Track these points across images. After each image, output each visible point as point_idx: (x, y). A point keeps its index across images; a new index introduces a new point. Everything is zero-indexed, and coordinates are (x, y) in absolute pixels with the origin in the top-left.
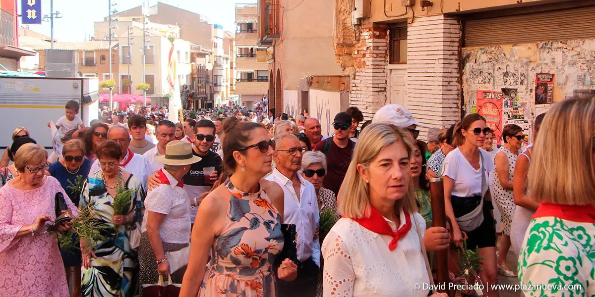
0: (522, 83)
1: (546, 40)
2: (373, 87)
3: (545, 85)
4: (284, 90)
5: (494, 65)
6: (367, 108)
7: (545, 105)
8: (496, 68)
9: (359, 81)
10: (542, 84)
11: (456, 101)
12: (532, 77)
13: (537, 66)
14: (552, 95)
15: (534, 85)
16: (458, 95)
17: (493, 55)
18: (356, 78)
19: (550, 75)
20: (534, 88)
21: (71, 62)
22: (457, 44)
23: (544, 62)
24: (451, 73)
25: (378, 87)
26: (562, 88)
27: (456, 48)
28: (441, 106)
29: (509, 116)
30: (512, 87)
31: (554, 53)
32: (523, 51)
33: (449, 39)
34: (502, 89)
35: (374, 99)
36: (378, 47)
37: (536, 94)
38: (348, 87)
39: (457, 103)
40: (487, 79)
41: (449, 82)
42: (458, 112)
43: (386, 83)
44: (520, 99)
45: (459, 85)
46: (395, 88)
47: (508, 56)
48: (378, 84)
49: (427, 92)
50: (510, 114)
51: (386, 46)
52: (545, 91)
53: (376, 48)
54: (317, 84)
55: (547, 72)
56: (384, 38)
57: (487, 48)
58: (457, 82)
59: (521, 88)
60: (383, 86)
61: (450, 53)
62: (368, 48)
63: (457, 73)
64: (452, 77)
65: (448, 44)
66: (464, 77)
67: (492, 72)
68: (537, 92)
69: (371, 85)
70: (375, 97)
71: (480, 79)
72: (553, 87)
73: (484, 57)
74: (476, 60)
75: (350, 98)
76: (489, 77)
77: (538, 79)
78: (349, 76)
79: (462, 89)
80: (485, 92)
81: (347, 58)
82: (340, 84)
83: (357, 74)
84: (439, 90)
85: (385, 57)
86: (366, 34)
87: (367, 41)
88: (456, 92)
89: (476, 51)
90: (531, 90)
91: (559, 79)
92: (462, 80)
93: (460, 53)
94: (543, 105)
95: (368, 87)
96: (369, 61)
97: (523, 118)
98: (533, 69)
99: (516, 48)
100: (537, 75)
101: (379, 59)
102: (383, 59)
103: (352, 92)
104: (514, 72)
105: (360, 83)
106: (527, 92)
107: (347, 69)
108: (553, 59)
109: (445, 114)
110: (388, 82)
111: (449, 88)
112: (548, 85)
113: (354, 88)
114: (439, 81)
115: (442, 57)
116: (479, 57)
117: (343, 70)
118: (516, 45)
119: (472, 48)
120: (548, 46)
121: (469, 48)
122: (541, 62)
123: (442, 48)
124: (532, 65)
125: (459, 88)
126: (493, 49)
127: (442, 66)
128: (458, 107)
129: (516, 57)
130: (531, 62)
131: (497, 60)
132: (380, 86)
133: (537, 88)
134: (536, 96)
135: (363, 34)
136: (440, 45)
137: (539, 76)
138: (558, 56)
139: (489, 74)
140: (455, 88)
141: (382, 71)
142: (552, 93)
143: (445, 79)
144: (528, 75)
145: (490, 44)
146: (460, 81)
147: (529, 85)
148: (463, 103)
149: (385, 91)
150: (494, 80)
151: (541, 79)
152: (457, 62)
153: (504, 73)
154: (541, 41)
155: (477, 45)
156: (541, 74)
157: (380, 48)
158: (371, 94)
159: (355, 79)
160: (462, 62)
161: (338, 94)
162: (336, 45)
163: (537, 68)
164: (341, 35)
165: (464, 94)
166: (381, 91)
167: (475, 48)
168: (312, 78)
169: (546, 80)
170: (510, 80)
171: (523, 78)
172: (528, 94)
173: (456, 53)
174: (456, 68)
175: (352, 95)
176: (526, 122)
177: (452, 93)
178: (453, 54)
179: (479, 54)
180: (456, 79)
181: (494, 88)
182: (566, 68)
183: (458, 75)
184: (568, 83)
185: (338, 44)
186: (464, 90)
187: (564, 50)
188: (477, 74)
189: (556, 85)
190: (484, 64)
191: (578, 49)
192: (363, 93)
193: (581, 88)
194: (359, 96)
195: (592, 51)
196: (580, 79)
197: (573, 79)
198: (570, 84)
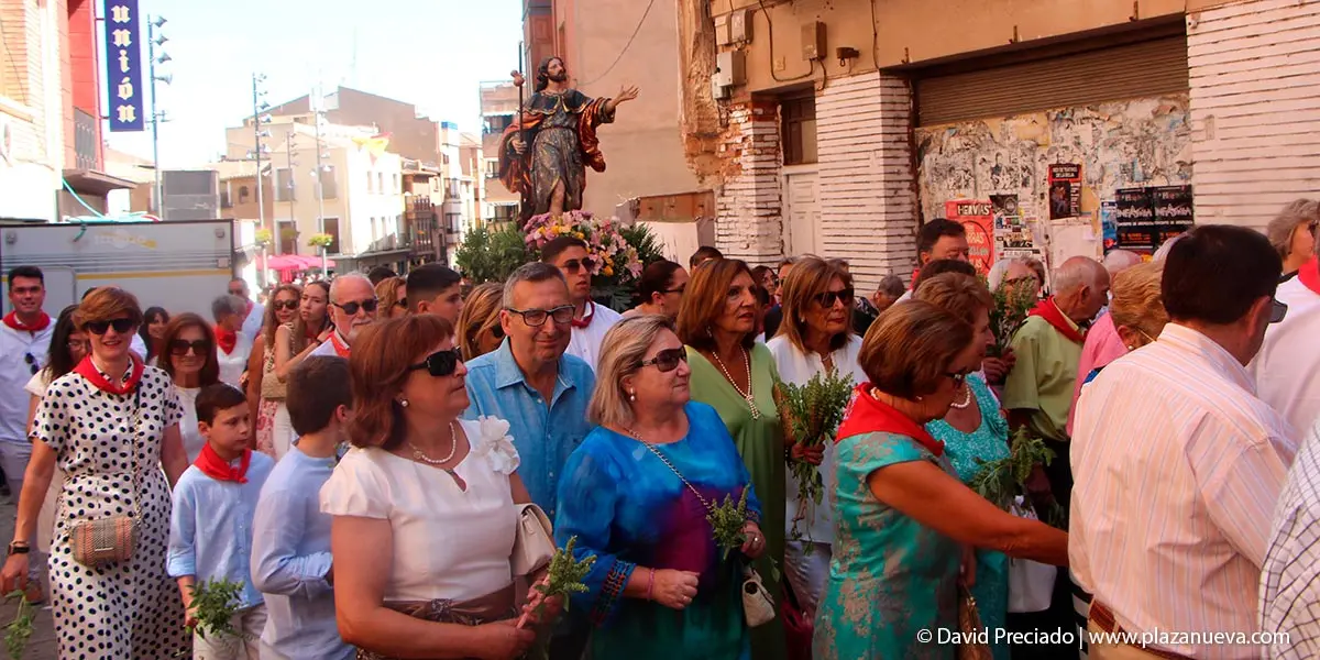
0: (1025, 184)
1: (1061, 106)
2: (758, 209)
3: (1066, 185)
5: (974, 156)
6: (748, 246)
7: (1069, 219)
8: (978, 159)
9: (731, 200)
10: (1060, 184)
11: (909, 224)
12: (1042, 171)
13: (1050, 152)
14: (1078, 202)
15: (1047, 186)
16: (912, 212)
17: (971, 137)
18: (726, 193)
19: (1073, 166)
20: (1047, 192)
21: (209, 192)
22: (906, 122)
23: (1064, 144)
24: (898, 173)
25: (767, 208)
26: (1095, 188)
27: (905, 130)
28: (884, 233)
29: (1005, 243)
30: (1008, 192)
31: (1077, 128)
32: (1022, 127)
33: (892, 114)
34: (991, 197)
35: (759, 229)
36: (763, 135)
37: (1051, 200)
38: (712, 212)
39: (911, 228)
40: (963, 180)
41: (896, 190)
43: (780, 199)
44: (1023, 211)
45: (914, 194)
46: (796, 207)
47: (998, 138)
48: (766, 202)
49: (857, 210)
50: (1008, 240)
51: (777, 134)
52: (1067, 195)
53: (759, 138)
54: (649, 212)
55: (1067, 161)
56: (772, 119)
57: (959, 126)
58: (909, 189)
59: (1024, 193)
60: (776, 205)
61: (894, 138)
62: (744, 139)
63: (909, 173)
64: (900, 181)
65: (891, 122)
66: (922, 181)
67: (970, 167)
69: (754, 205)
70: (762, 226)
71: (951, 181)
72: (1080, 187)
73: (956, 143)
74: (941, 149)
75: (716, 231)
76: (967, 176)
77: (1053, 175)
78: (711, 191)
79: (920, 201)
80: (961, 205)
81: (706, 159)
82: (695, 206)
83: (727, 187)
84: (877, 205)
85: (776, 154)
86: (739, 115)
87: (742, 126)
88: (909, 208)
89: (940, 132)
90: (1042, 194)
91: (1091, 172)
92: (918, 186)
93: (912, 139)
94: (1065, 219)
95: (749, 209)
96: (748, 161)
97: (1031, 246)
98: (1043, 157)
99: (1011, 123)
100: (1051, 167)
101: (764, 157)
102: (773, 157)
103: (720, 220)
104: (1011, 165)
105: (734, 203)
106: (1035, 199)
107: (707, 179)
108: (1077, 137)
109: (892, 248)
110: (784, 198)
111: (897, 200)
112: (1072, 185)
113: (723, 213)
114: (878, 189)
115: (881, 146)
116: (948, 143)
117: (700, 182)
118: (1010, 118)
119: (932, 128)
120: (1067, 117)
121: (926, 129)
122: (1056, 144)
123: (880, 130)
124: (1044, 151)
125: (914, 199)
126: (970, 126)
127: (882, 161)
129: (1013, 139)
130: (1038, 145)
131: (978, 147)
132: (770, 205)
133: (1051, 190)
134: (1052, 206)
135: (736, 114)
136: (877, 126)
137: (1055, 170)
138: (1085, 132)
139: (966, 172)
140: (907, 200)
141: (771, 178)
142: (1080, 198)
143: (890, 185)
144: (1034, 168)
145: (965, 118)
146: (915, 187)
147: (1038, 187)
149: (779, 214)
150: (975, 182)
151: (1058, 175)
152: (908, 154)
153: (992, 169)
154: (1054, 108)
155: (943, 123)
156: (1058, 165)
157: (766, 138)
158: (755, 220)
159: (723, 195)
160: (917, 153)
161: (695, 224)
162: (685, 137)
163: (1050, 156)
164: (693, 118)
165: (923, 210)
166: (772, 215)
167: (938, 127)
168: (639, 202)
169: (1067, 175)
170: (1005, 179)
171: (1026, 174)
172: (1037, 203)
173: (905, 137)
174: (907, 165)
175: (720, 226)
176: (1037, 252)
177: (902, 208)
178: (900, 141)
179: (945, 138)
180: (908, 184)
181: (977, 195)
182: (1100, 152)
183: (911, 177)
184: (1105, 178)
185: (689, 135)
186: (924, 204)
187: (1095, 122)
188: (944, 172)
189: (1084, 183)
190: (956, 155)
191: (1119, 119)
192: (740, 219)
193: (1127, 185)
194: (732, 225)
195: (1142, 121)
196: (1124, 170)
197: (1114, 171)
198: (1109, 180)
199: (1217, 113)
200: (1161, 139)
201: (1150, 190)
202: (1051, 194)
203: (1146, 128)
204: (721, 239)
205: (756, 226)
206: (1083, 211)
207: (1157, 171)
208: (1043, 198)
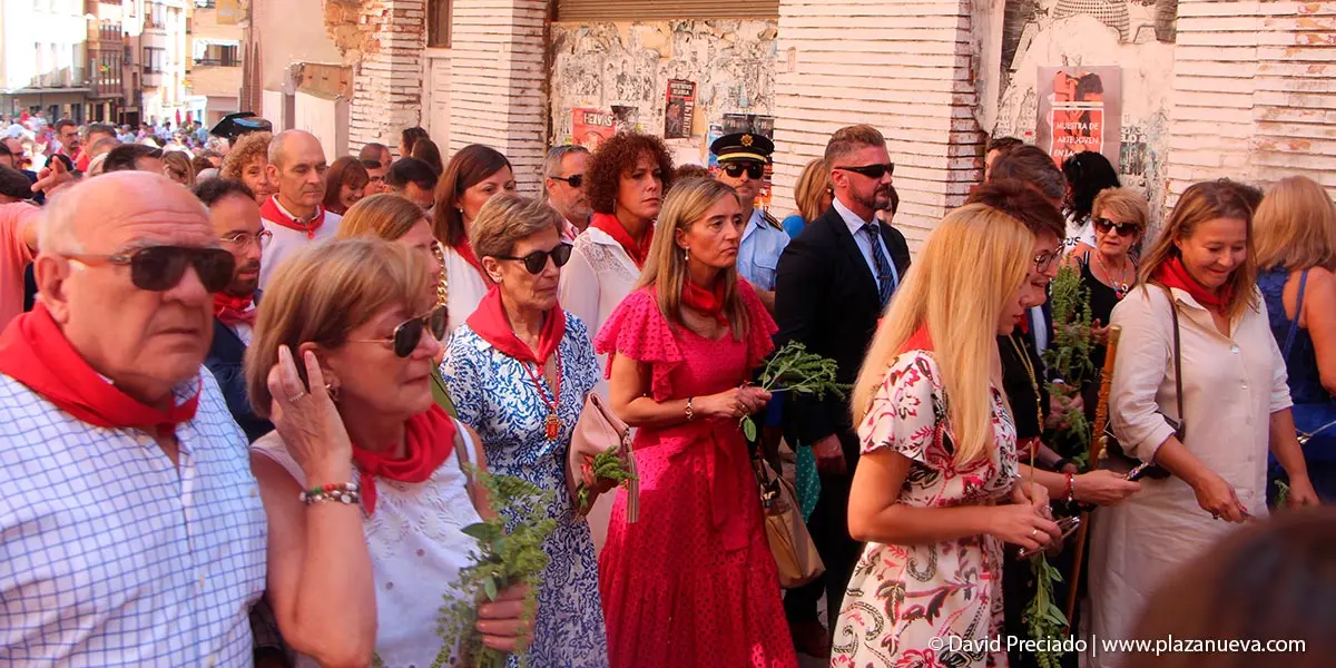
1: (683, 17)
2: (393, 94)
3: (681, 102)
4: (264, 91)
5: (603, 60)
7: (681, 140)
8: (606, 64)
9: (367, 80)
10: (676, 101)
11: (537, 128)
12: (662, 87)
13: (670, 65)
14: (690, 123)
15: (665, 102)
16: (541, 115)
17: (602, 39)
18: (364, 72)
19: (688, 83)
20: (664, 108)
22: (542, 14)
23: (681, 59)
24: (527, 71)
25: (404, 94)
26: (705, 109)
27: (541, 23)
28: (506, 135)
30: (630, 104)
31: (695, 41)
32: (648, 34)
33: (527, 5)
34: (613, 107)
35: (393, 117)
36: (405, 10)
37: (667, 118)
38: (350, 92)
39: (538, 132)
40: (591, 86)
41: (524, 89)
42: (540, 149)
43: (421, 85)
45: (544, 95)
46: (438, 96)
47: (625, 43)
48: (403, 87)
49: (483, 107)
51: (423, 10)
52: (681, 114)
53: (401, 12)
54: (308, 82)
55: (684, 78)
57: (592, 26)
58: (539, 89)
59: (644, 107)
60: (415, 91)
61: (527, 31)
62: (384, 13)
63: (541, 71)
64: (530, 80)
65: (524, 13)
66: (554, 81)
67: (598, 72)
68: (669, 115)
69: (389, 90)
70: (397, 114)
71: (580, 85)
72: (694, 107)
73: (588, 44)
74: (573, 49)
75: (351, 114)
76: (595, 82)
77: (670, 91)
78: (351, 67)
79: (550, 104)
80: (587, 112)
81: (348, 30)
82: (337, 84)
83: (365, 65)
84: (502, 104)
85: (419, 33)
88: (538, 110)
89: (574, 30)
90: (660, 110)
91: (703, 92)
92: (550, 86)
93: (547, 32)
94: (677, 140)
95: (384, 93)
96: (386, 38)
98: (664, 70)
99: (639, 28)
100: (670, 82)
101: (406, 36)
102: (416, 36)
103: (356, 102)
104: (635, 74)
105: (370, 84)
106: (653, 115)
107: (347, 53)
108: (695, 53)
109: (513, 153)
110: (424, 84)
111: (523, 100)
112: (686, 104)
113: (359, 94)
114: (504, 86)
115: (510, 38)
116: (580, 43)
117: (343, 55)
118: (638, 23)
119: (569, 23)
120: (688, 29)
121: (562, 24)
122: (676, 58)
123: (511, 21)
124: (665, 63)
125: (545, 101)
126: (602, 27)
127: (510, 56)
128: (540, 140)
129: (639, 47)
130: (660, 57)
131: (607, 50)
132: (407, 91)
133: (668, 107)
134: (667, 124)
136: (507, 16)
137: (673, 86)
138: (702, 48)
139: (595, 77)
140: (536, 101)
141: (411, 60)
142: (692, 121)
143: (516, 83)
144: (655, 81)
145: (597, 17)
146: (546, 87)
147: (656, 102)
148: (550, 133)
149: (418, 101)
150: (602, 89)
151: (675, 91)
152: (541, 50)
153: (618, 76)
154: (678, 18)
155: (578, 19)
156: (677, 80)
157: (408, 14)
158: (389, 106)
159: (360, 74)
160: (550, 51)
161: (331, 104)
162: (324, 1)
163: (670, 70)
165: (553, 115)
166: (409, 102)
167: (573, 23)
168: (302, 67)
169: (683, 92)
170: (629, 89)
171: (647, 87)
172: (654, 119)
173: (540, 31)
174: (538, 63)
175: (355, 109)
177: (529, 110)
178: (533, 35)
179: (578, 37)
180: (538, 84)
181: (602, 104)
182: (713, 71)
183: (543, 77)
184: (715, 100)
185: (328, 0)
186: (554, 106)
187: (712, 38)
188: (575, 75)
189: (697, 103)
190: (586, 57)
191: (731, 38)
192: (375, 104)
193: (733, 110)
194: (366, 110)
195: (751, 42)
196: (732, 95)
197: (723, 93)
198: (718, 102)
199: (798, 45)
200: (765, 64)
201: (751, 118)
202: (667, 111)
203: (754, 51)
204: (355, 124)
205: (390, 113)
206: (695, 132)
207: (759, 98)
208: (660, 114)
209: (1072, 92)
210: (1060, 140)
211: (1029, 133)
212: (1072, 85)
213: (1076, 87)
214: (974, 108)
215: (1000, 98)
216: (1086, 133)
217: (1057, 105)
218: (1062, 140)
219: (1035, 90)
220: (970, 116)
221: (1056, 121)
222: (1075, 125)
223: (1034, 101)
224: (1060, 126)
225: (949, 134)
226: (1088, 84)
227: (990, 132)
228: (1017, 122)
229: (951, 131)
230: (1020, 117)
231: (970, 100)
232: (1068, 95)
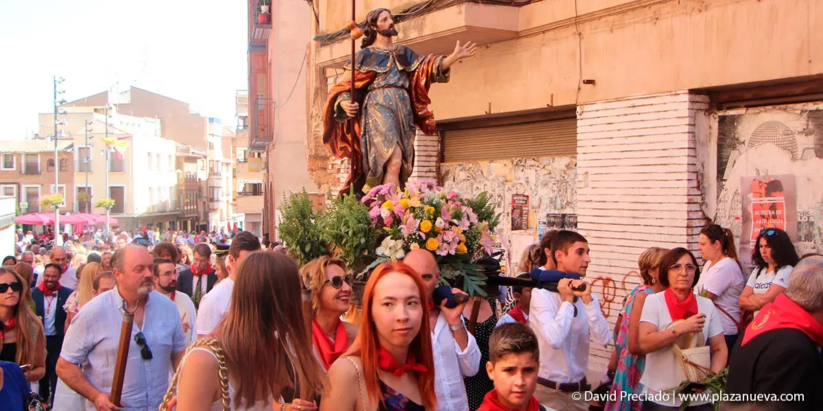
1: (520, 158)
3: (520, 208)
5: (472, 185)
7: (521, 231)
8: (475, 187)
10: (517, 208)
12: (509, 199)
13: (513, 186)
14: (527, 220)
15: (511, 208)
17: (471, 172)
19: (524, 196)
20: (510, 212)
22: (435, 159)
23: (520, 182)
26: (535, 212)
27: (434, 164)
31: (527, 171)
32: (499, 168)
33: (425, 154)
37: (512, 218)
47: (485, 174)
52: (521, 215)
55: (522, 193)
57: (465, 164)
61: (426, 169)
65: (424, 158)
67: (470, 192)
68: (514, 216)
72: (528, 211)
73: (463, 175)
74: (454, 179)
77: (514, 201)
78: (324, 195)
81: (321, 173)
89: (454, 167)
90: (508, 213)
91: (533, 201)
93: (438, 169)
94: (519, 231)
97: (501, 247)
98: (509, 189)
99: (493, 165)
100: (513, 196)
104: (492, 192)
106: (504, 216)
107: (322, 187)
108: (527, 178)
112: (524, 209)
116: (458, 174)
117: (319, 188)
118: (492, 161)
119: (451, 163)
120: (523, 164)
121: (447, 164)
122: (516, 181)
124: (509, 185)
126: (471, 165)
129: (493, 176)
130: (507, 181)
131: (474, 179)
133: (513, 211)
134: (512, 221)
137: (515, 198)
138: (531, 173)
142: (527, 218)
144: (504, 195)
145: (468, 159)
147: (506, 208)
151: (516, 201)
152: (435, 180)
154: (516, 157)
155: (455, 161)
156: (517, 195)
162: (308, 157)
163: (513, 189)
164: (312, 145)
167: (453, 163)
168: (297, 196)
169: (521, 202)
171: (500, 199)
172: (505, 219)
173: (434, 169)
178: (430, 171)
179: (457, 171)
182: (539, 188)
184: (541, 206)
185: (310, 156)
187: (538, 169)
189: (530, 208)
190: (462, 183)
191: (549, 168)
193: (553, 212)
195: (561, 170)
196: (551, 201)
197: (546, 201)
198: (543, 207)
199: (590, 170)
200: (570, 183)
201: (564, 216)
202: (512, 214)
203: (563, 175)
206: (529, 226)
207: (568, 203)
208: (508, 216)
209: (763, 191)
210: (757, 222)
211: (737, 218)
212: (763, 187)
213: (766, 188)
214: (702, 204)
215: (718, 197)
216: (774, 217)
217: (753, 200)
218: (759, 222)
219: (739, 191)
220: (699, 209)
221: (754, 210)
222: (766, 212)
223: (740, 198)
224: (757, 213)
225: (686, 221)
226: (773, 187)
227: (712, 218)
228: (729, 212)
229: (688, 219)
230: (731, 208)
231: (699, 199)
232: (761, 193)
